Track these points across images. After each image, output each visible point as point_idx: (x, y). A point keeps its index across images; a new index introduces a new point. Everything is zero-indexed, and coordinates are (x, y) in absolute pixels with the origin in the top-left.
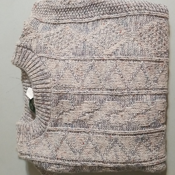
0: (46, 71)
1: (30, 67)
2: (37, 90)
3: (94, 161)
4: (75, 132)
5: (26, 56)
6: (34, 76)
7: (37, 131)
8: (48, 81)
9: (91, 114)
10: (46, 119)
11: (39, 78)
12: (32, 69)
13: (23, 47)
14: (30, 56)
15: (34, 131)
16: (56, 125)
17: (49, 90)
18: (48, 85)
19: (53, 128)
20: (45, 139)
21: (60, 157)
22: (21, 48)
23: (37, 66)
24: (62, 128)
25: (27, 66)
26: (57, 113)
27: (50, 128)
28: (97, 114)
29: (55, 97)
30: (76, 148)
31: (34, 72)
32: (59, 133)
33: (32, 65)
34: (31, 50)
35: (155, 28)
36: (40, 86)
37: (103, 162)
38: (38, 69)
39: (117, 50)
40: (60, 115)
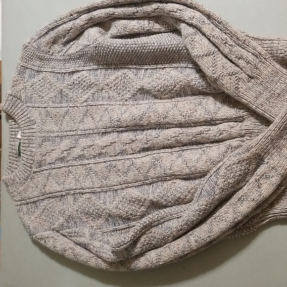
0: (32, 118)
1: (19, 115)
2: (24, 135)
3: (76, 189)
4: (57, 168)
5: (16, 104)
6: (22, 123)
7: (23, 178)
8: (35, 127)
9: (68, 151)
10: (31, 162)
11: (26, 125)
12: (20, 117)
13: (14, 96)
14: (19, 106)
15: (20, 179)
16: (40, 166)
17: (35, 134)
18: (34, 130)
19: (38, 170)
20: (32, 182)
21: (48, 192)
22: (12, 97)
23: (25, 114)
24: (46, 168)
25: (16, 114)
26: (41, 154)
27: (35, 170)
28: (73, 151)
29: (39, 140)
30: (60, 181)
31: (23, 119)
32: (44, 172)
33: (21, 113)
34: (21, 100)
35: (120, 78)
36: (27, 131)
37: (82, 189)
38: (26, 117)
39: (88, 98)
40: (43, 156)
